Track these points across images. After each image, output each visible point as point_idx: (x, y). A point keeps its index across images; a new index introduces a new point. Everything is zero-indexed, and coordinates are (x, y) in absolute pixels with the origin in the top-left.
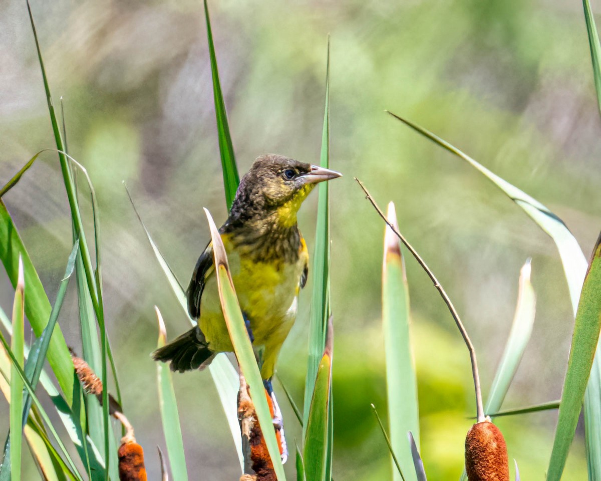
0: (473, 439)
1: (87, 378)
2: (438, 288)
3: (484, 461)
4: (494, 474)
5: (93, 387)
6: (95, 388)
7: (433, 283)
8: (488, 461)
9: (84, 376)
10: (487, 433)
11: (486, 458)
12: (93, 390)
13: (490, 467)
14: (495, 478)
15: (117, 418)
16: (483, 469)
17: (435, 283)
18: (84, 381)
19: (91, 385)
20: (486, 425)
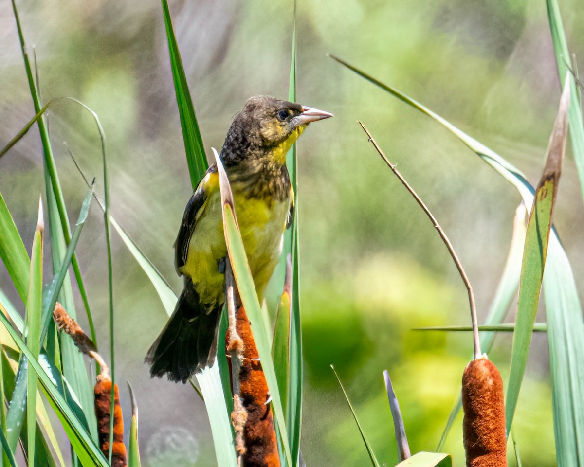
0: (470, 376)
1: (61, 319)
2: (437, 229)
3: (481, 397)
4: (490, 410)
5: (67, 327)
6: (69, 329)
7: (433, 224)
8: (484, 398)
9: (59, 317)
10: (484, 370)
11: (483, 395)
12: (67, 330)
13: (486, 404)
14: (491, 414)
15: (91, 356)
16: (479, 406)
17: (435, 224)
18: (58, 321)
19: (66, 325)
20: (483, 362)
